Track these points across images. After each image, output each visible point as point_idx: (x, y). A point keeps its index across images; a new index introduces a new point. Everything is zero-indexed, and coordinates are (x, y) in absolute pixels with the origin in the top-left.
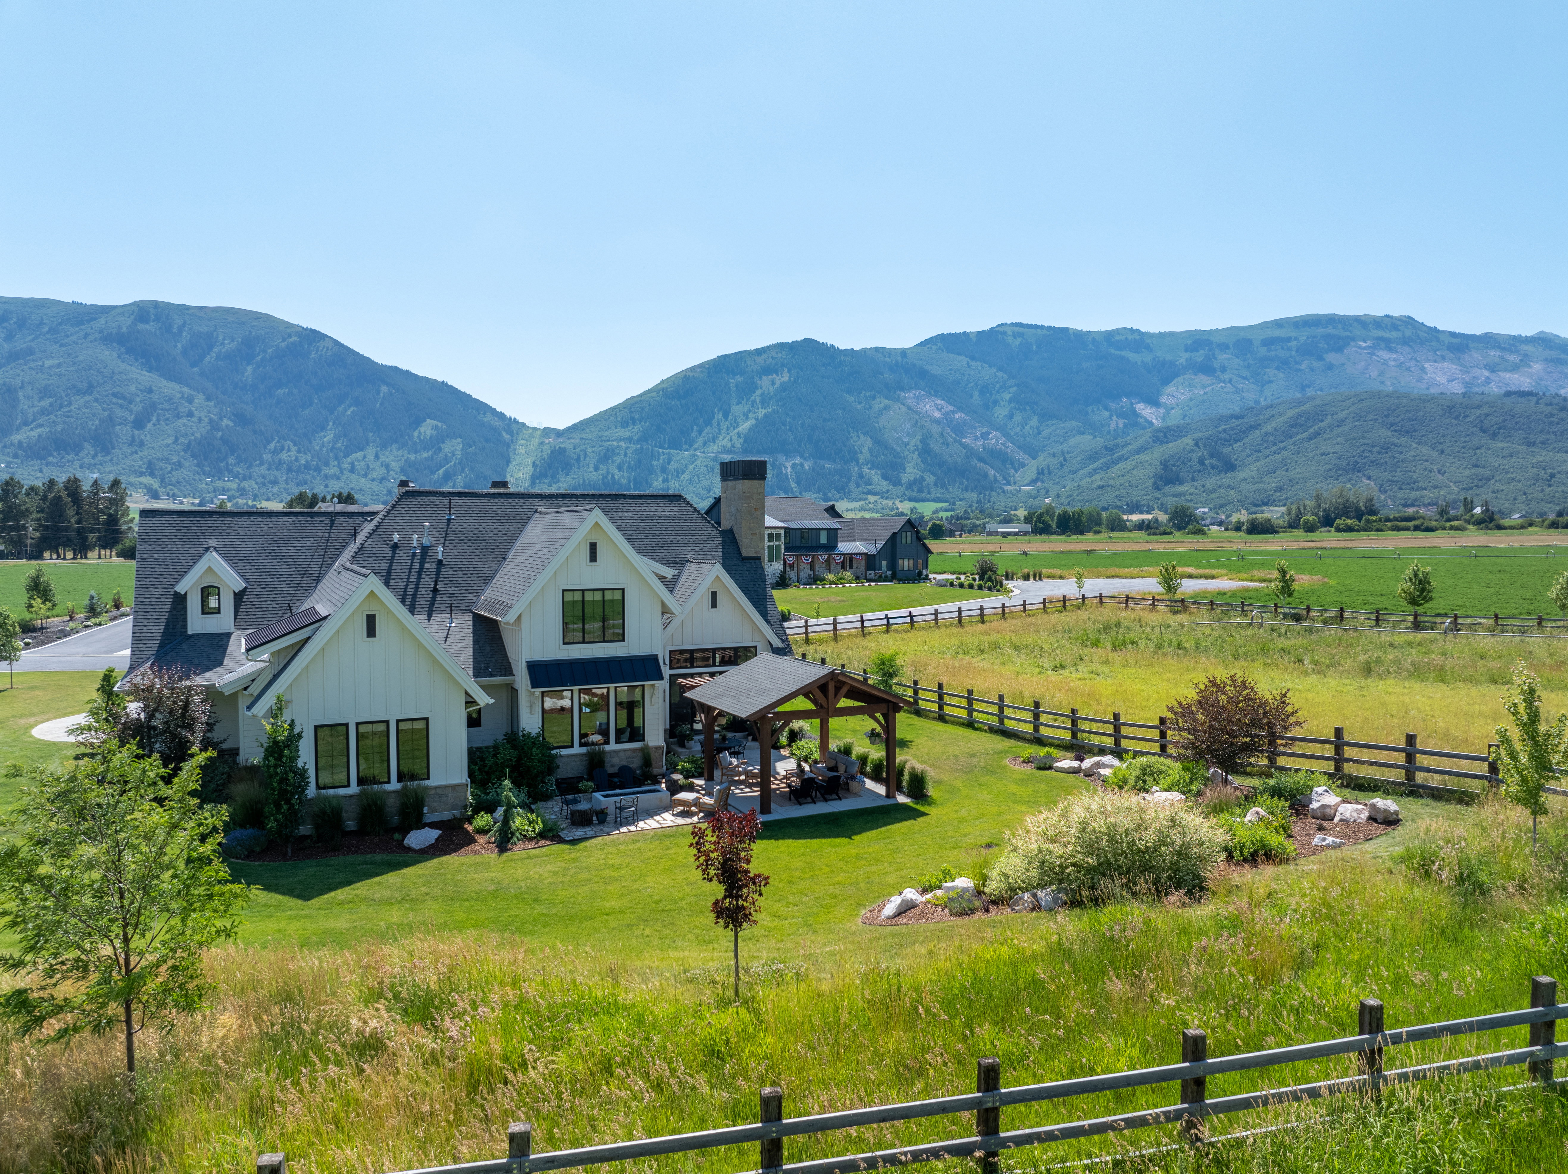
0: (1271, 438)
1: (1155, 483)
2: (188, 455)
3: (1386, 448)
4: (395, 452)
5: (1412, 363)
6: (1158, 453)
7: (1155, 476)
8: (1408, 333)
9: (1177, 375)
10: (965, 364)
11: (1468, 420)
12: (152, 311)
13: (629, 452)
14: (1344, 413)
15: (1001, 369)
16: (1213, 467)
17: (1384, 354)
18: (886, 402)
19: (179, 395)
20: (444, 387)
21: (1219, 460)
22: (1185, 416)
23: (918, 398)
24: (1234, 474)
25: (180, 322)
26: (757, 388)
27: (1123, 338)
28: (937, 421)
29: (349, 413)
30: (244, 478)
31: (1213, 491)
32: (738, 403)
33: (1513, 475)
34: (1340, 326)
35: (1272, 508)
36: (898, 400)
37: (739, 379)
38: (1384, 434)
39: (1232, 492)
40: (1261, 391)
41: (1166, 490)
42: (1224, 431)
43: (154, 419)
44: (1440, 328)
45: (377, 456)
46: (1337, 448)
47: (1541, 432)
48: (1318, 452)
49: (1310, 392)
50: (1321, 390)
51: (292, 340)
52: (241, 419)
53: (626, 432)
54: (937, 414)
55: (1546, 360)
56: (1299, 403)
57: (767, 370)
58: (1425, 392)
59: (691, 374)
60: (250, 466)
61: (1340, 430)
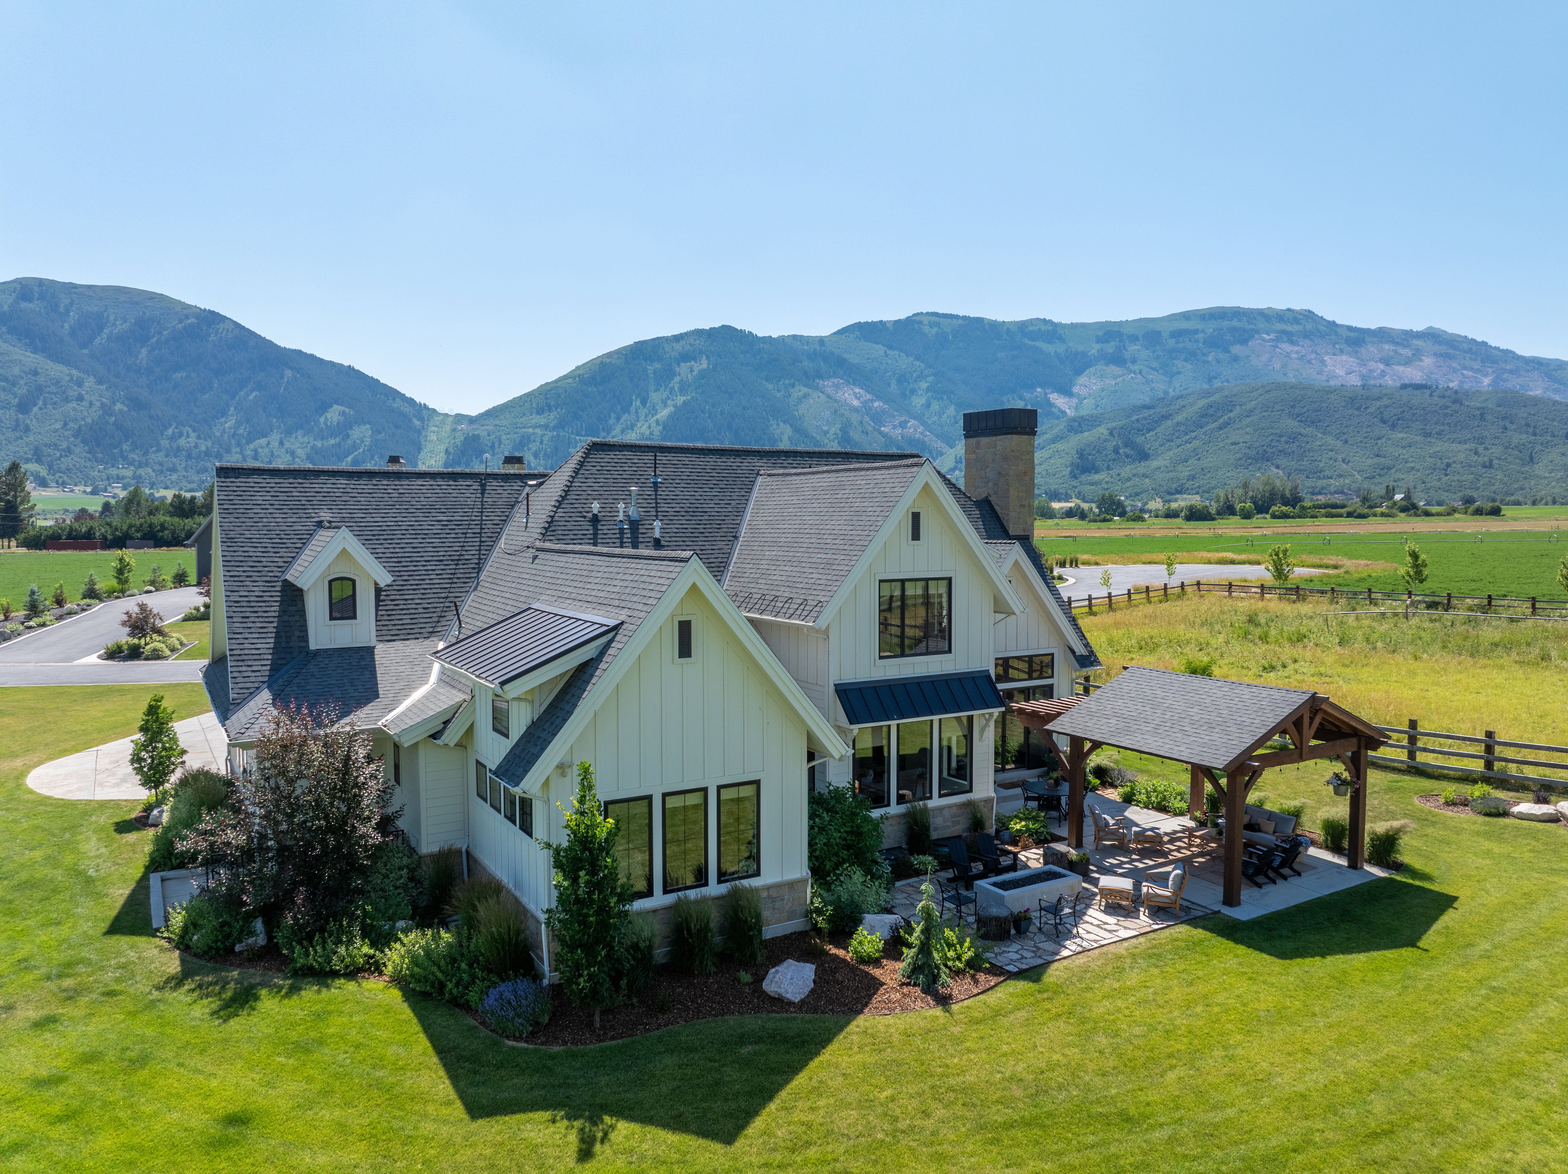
0: (1183, 428)
1: (1072, 472)
2: (78, 441)
3: (1294, 438)
4: (300, 439)
5: (1313, 356)
6: (1074, 442)
7: (1072, 464)
8: (1309, 326)
9: (1089, 366)
10: (882, 352)
11: (1369, 411)
12: (36, 289)
13: (546, 439)
14: (1253, 403)
15: (918, 358)
16: (1127, 456)
17: (1286, 347)
18: (806, 390)
19: (68, 378)
20: (350, 371)
21: (1133, 449)
22: (1097, 406)
23: (837, 387)
24: (1147, 463)
25: (67, 301)
26: (675, 375)
27: (1036, 328)
28: (856, 410)
29: (251, 397)
30: (140, 466)
31: (1129, 479)
32: (657, 390)
33: (1412, 465)
34: (1245, 319)
35: (1185, 496)
36: (817, 388)
37: (658, 366)
38: (1290, 424)
39: (1147, 480)
40: (1170, 383)
41: (1084, 478)
42: (1137, 420)
43: (40, 403)
44: (1339, 322)
45: (281, 443)
46: (1247, 437)
47: (1436, 423)
48: (1229, 441)
49: (1217, 384)
50: (1228, 381)
51: (189, 321)
52: (136, 404)
53: (542, 420)
54: (856, 403)
55: (1435, 354)
56: (1209, 394)
57: (685, 357)
58: (1324, 384)
59: (608, 360)
60: (146, 453)
61: (1248, 420)
